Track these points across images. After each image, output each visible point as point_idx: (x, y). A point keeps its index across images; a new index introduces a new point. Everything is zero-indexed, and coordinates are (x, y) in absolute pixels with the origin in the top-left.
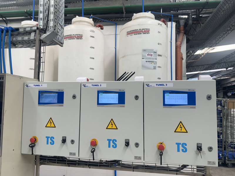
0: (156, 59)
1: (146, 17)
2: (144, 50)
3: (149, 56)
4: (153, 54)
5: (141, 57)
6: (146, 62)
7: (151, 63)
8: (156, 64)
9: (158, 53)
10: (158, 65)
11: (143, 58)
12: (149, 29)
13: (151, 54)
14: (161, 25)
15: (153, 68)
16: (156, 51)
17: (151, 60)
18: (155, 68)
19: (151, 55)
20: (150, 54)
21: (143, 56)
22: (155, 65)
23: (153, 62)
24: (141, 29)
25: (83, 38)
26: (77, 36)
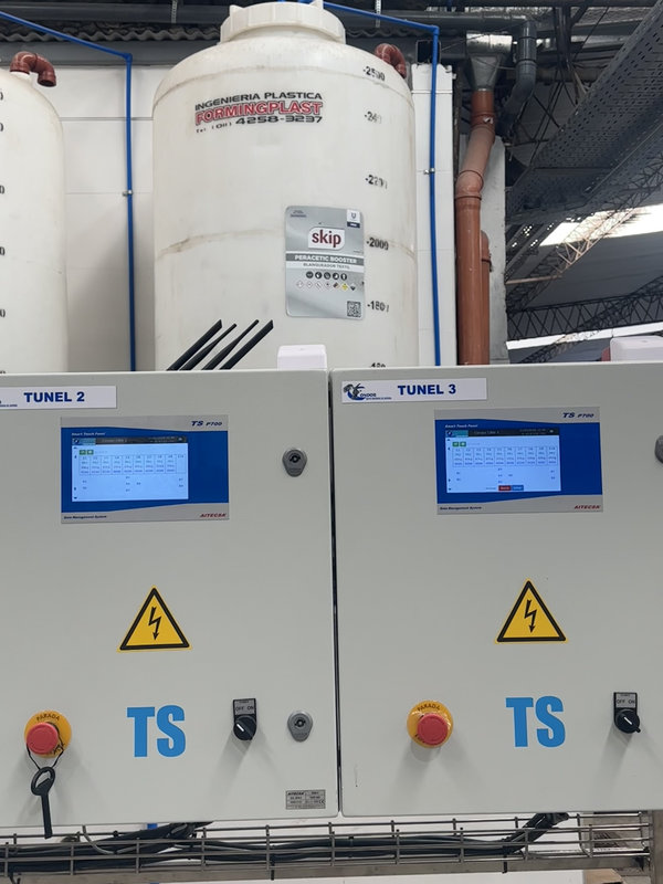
0: (360, 262)
1: (297, 29)
2: (297, 213)
3: (324, 245)
5: (280, 249)
6: (309, 275)
7: (332, 281)
8: (362, 290)
9: (371, 230)
10: (371, 294)
11: (290, 258)
12: (318, 96)
14: (381, 76)
15: (344, 309)
16: (358, 222)
17: (336, 268)
18: (354, 311)
21: (290, 242)
22: (354, 297)
23: (344, 277)
24: (277, 95)
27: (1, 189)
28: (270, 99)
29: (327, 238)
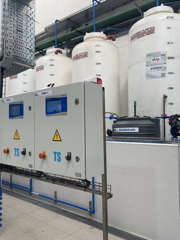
0: (165, 63)
2: (149, 55)
3: (155, 61)
4: (160, 58)
5: (145, 64)
6: (151, 69)
7: (157, 69)
8: (166, 70)
9: (168, 55)
10: (168, 70)
11: (147, 66)
12: (154, 27)
13: (158, 58)
14: (172, 17)
15: (160, 75)
16: (164, 54)
17: (157, 66)
18: (163, 75)
19: (158, 60)
20: (156, 58)
21: (147, 62)
22: (163, 72)
23: (160, 68)
24: (144, 30)
25: (88, 55)
26: (82, 54)
27: (100, 64)
28: (143, 31)
29: (156, 60)
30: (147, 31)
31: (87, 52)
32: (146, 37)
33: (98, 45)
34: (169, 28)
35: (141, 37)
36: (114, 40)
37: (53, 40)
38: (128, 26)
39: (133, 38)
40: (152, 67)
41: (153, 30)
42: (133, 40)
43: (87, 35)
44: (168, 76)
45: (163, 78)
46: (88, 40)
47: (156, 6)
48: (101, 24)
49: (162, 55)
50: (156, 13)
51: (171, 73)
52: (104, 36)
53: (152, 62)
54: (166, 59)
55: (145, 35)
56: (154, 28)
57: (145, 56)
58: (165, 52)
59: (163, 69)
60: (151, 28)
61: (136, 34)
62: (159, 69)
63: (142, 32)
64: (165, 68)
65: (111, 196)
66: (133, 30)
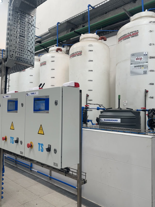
0: (147, 62)
2: (133, 55)
5: (129, 63)
6: (135, 67)
7: (140, 67)
9: (150, 55)
10: (150, 68)
11: (131, 64)
14: (154, 22)
15: (143, 72)
16: (146, 54)
17: (141, 64)
18: (145, 73)
19: (141, 59)
21: (131, 61)
22: (145, 70)
25: (82, 54)
26: (77, 53)
27: (92, 61)
28: (129, 34)
29: (139, 59)
30: (132, 34)
31: (81, 51)
32: (131, 39)
33: (91, 45)
34: (151, 31)
35: (127, 39)
36: (105, 40)
37: (56, 39)
38: (118, 27)
39: (120, 40)
40: (136, 65)
41: (137, 33)
42: (120, 41)
43: (83, 36)
44: (149, 73)
45: (145, 75)
46: (83, 40)
47: (142, 11)
48: (96, 26)
49: (144, 55)
50: (141, 17)
51: (152, 71)
52: (98, 37)
53: (136, 61)
54: (148, 58)
55: (130, 37)
56: (138, 31)
57: (129, 56)
58: (147, 52)
59: (145, 67)
60: (135, 31)
61: (123, 36)
62: (142, 67)
63: (127, 34)
64: (147, 67)
65: (85, 182)
66: (120, 33)
